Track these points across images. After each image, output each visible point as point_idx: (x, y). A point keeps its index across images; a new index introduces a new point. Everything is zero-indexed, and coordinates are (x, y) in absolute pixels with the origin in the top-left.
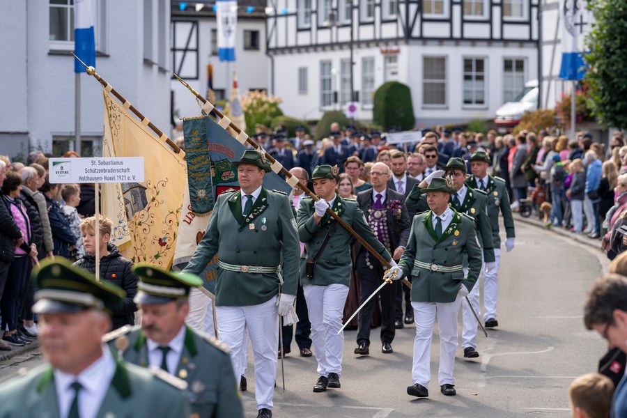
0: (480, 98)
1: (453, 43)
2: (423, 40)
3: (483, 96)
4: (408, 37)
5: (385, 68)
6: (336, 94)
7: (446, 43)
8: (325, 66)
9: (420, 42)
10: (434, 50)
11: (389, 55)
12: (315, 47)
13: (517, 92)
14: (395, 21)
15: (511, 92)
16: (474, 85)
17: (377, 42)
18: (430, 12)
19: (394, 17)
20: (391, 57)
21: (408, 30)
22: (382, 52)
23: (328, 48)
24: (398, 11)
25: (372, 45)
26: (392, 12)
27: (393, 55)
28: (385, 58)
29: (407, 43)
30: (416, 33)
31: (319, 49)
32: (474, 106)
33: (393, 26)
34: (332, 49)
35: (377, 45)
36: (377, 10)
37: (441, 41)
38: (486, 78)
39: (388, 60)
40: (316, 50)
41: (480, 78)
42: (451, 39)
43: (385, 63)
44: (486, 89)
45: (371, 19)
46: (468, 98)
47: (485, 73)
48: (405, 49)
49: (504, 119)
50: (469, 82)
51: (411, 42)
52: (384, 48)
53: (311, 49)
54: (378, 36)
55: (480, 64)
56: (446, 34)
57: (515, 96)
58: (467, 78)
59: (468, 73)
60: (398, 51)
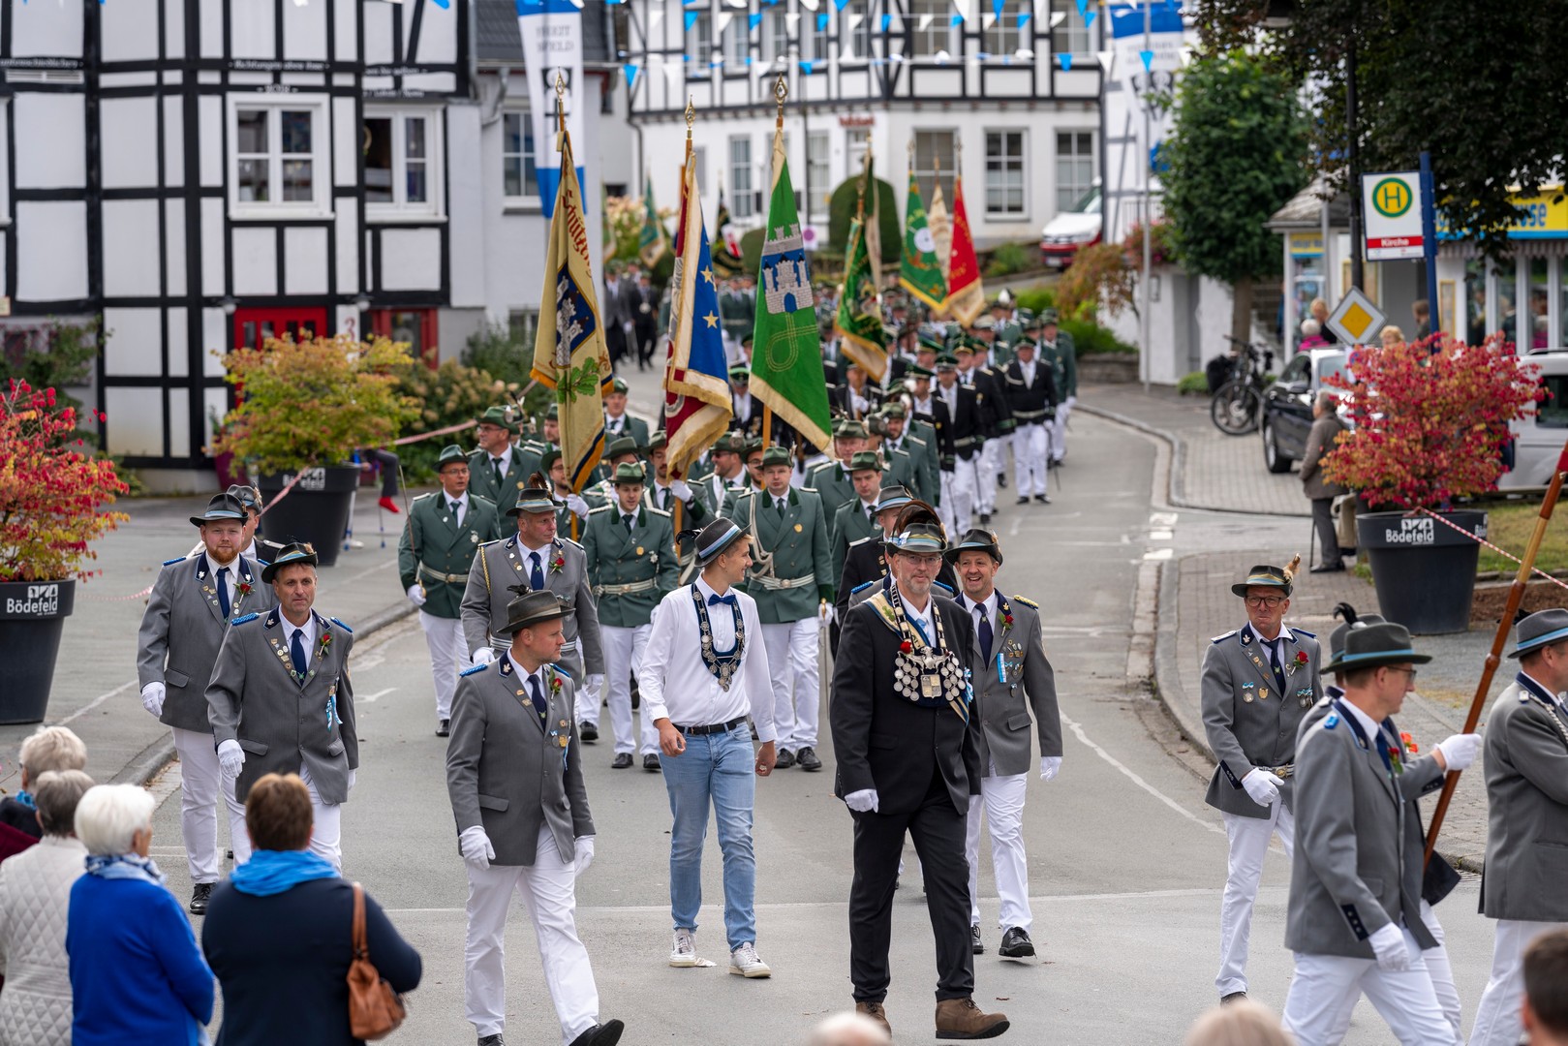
0: (1015, 203)
1: (967, 105)
2: (915, 101)
3: (1021, 199)
4: (888, 96)
5: (848, 151)
6: (759, 196)
7: (954, 105)
8: (741, 147)
9: (909, 106)
10: (933, 119)
11: (853, 128)
12: (720, 111)
13: (1080, 190)
14: (865, 68)
15: (1071, 190)
16: (1004, 179)
17: (832, 104)
18: (925, 52)
19: (863, 61)
20: (858, 131)
21: (888, 84)
22: (843, 123)
23: (743, 114)
24: (870, 52)
25: (823, 109)
26: (858, 53)
27: (862, 128)
28: (848, 133)
29: (887, 108)
30: (902, 89)
31: (727, 115)
32: (1005, 215)
33: (862, 77)
34: (752, 116)
35: (834, 111)
36: (833, 47)
37: (945, 102)
38: (1025, 166)
39: (852, 137)
40: (721, 118)
41: (1015, 166)
42: (964, 98)
43: (848, 142)
44: (1025, 187)
45: (822, 64)
46: (996, 203)
47: (1025, 158)
48: (882, 119)
49: (1056, 242)
50: (996, 174)
51: (894, 105)
52: (845, 116)
53: (712, 116)
54: (834, 95)
55: (1015, 140)
56: (955, 90)
57: (1077, 199)
58: (992, 166)
59: (994, 159)
60: (870, 122)
